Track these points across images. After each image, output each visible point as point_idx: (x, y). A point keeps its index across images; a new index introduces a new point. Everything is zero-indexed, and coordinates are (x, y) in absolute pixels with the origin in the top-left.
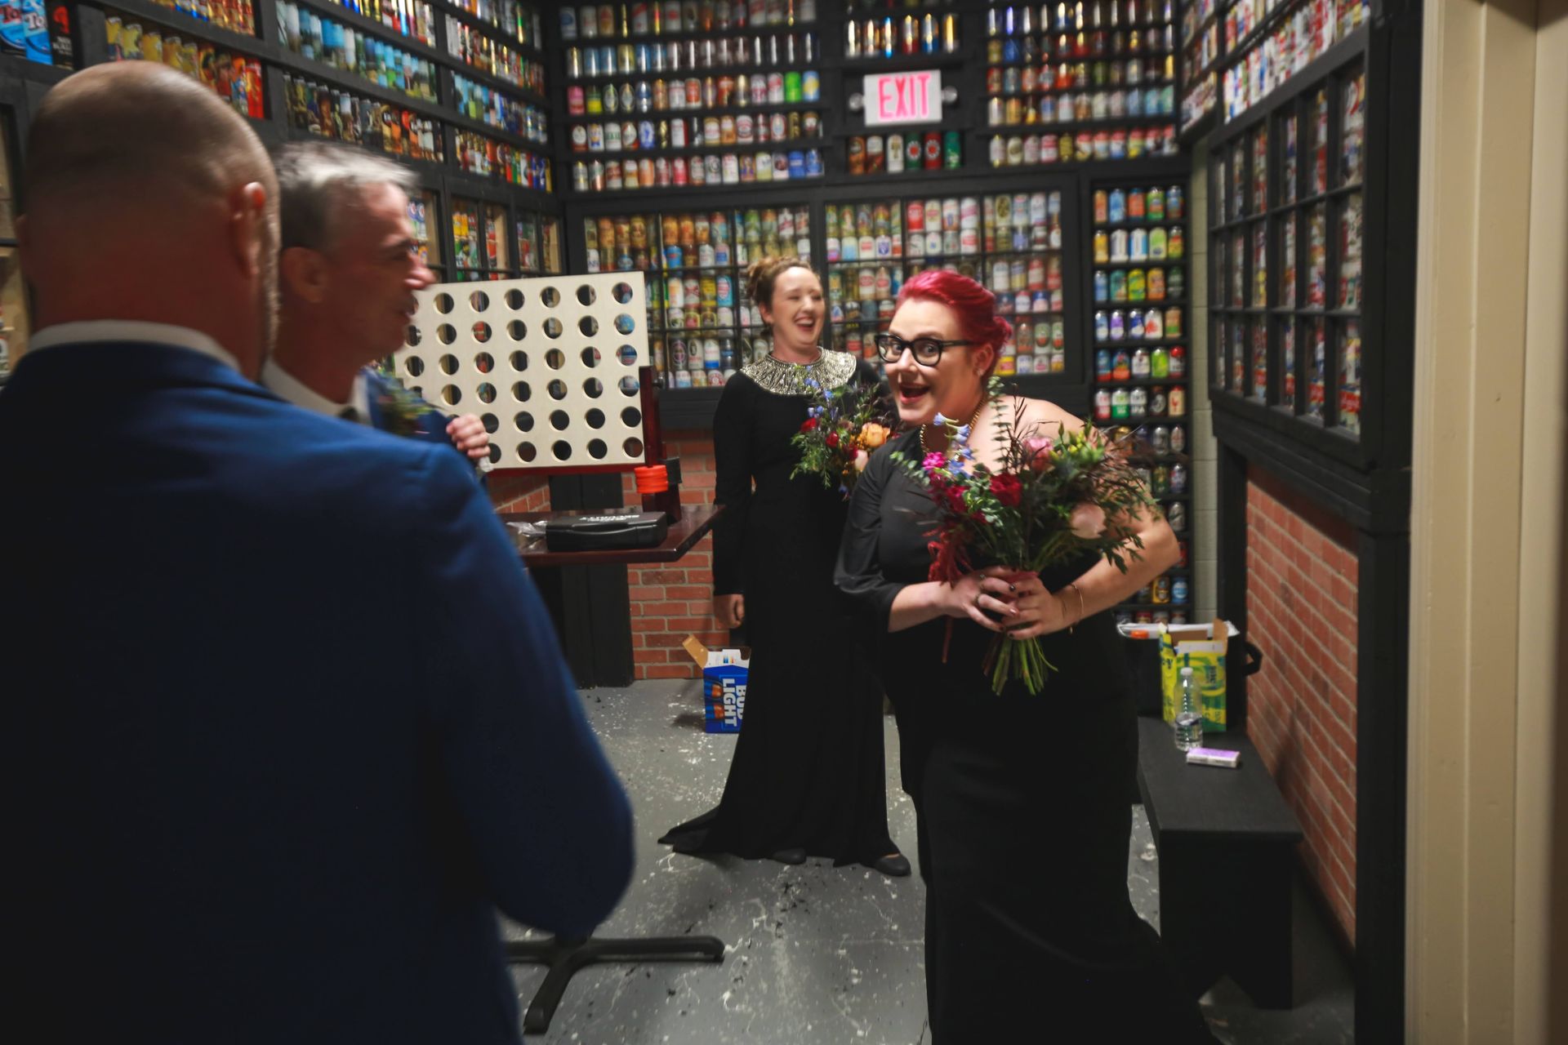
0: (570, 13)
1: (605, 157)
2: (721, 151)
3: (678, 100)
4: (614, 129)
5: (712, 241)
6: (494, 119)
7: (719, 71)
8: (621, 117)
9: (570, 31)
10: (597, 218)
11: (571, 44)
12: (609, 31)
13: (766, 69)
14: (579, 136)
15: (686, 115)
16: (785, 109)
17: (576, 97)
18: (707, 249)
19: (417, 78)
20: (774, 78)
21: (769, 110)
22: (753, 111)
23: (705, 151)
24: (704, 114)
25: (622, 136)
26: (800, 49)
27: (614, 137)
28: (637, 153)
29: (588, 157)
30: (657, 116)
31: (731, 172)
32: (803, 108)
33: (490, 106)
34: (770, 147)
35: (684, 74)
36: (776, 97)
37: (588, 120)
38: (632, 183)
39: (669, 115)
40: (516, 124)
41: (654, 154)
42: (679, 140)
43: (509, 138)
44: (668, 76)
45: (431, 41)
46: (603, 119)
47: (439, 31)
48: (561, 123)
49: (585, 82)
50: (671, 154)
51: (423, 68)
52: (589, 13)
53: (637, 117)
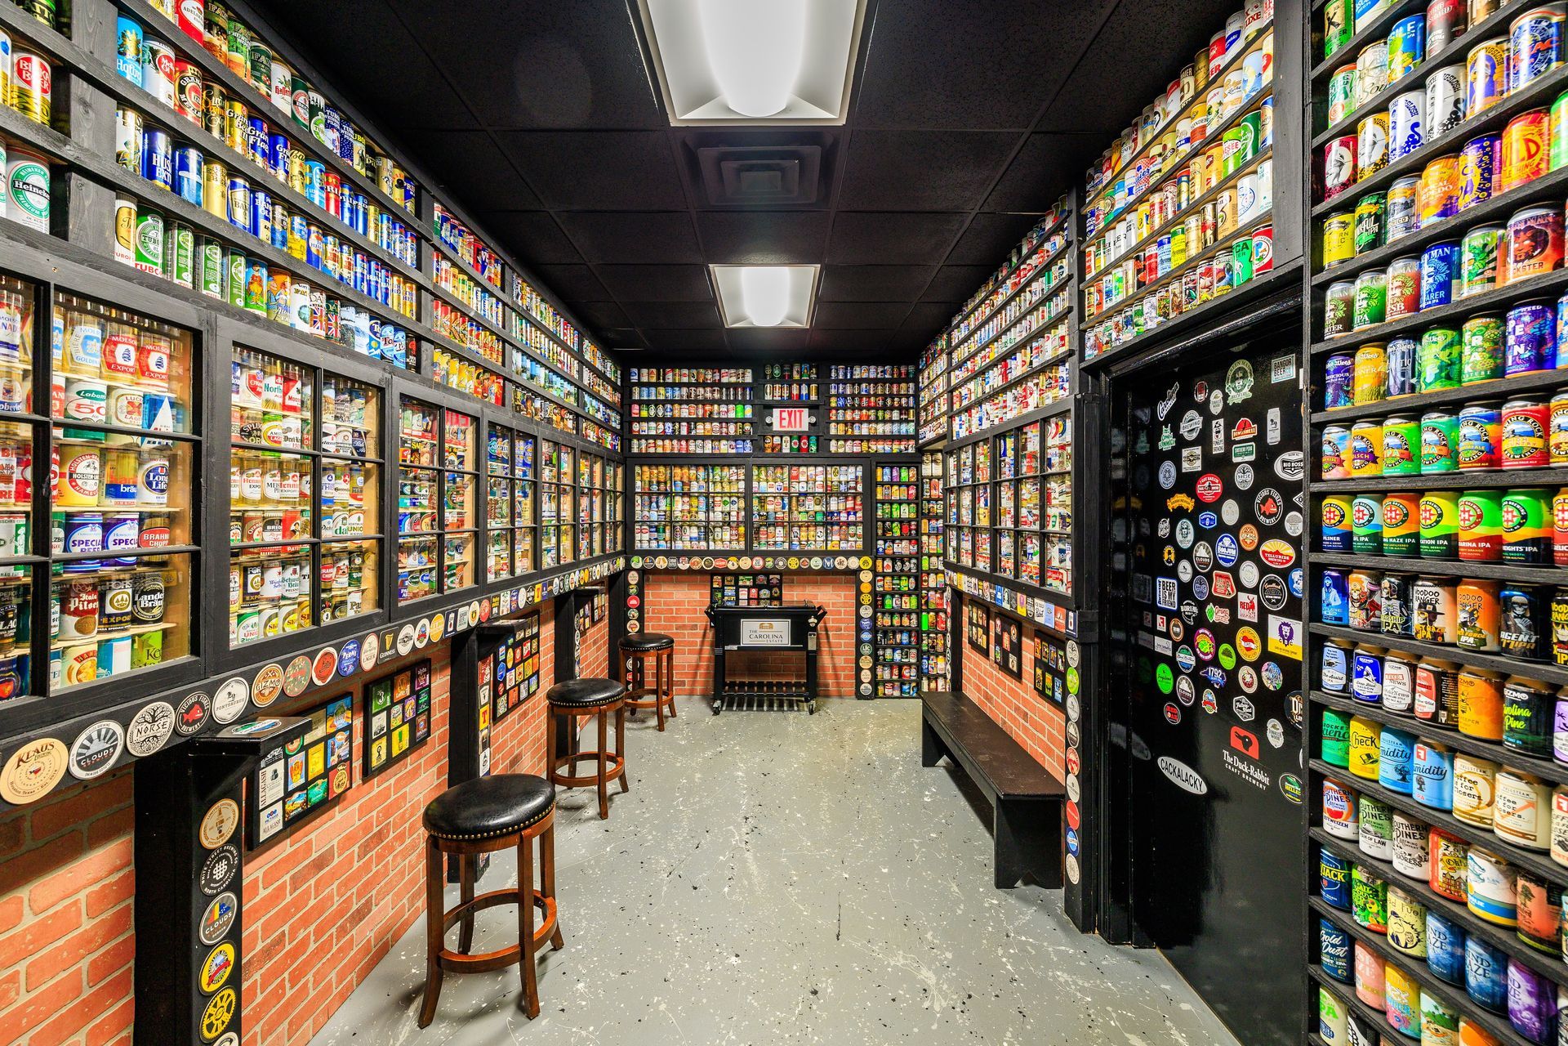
0: (635, 370)
1: (647, 437)
2: (704, 438)
3: (685, 413)
4: (653, 424)
5: (697, 479)
6: (599, 416)
7: (705, 402)
8: (656, 419)
9: (634, 379)
10: (641, 466)
11: (635, 384)
12: (654, 380)
13: (728, 402)
14: (636, 427)
15: (688, 421)
16: (736, 421)
17: (635, 409)
18: (694, 484)
19: (569, 394)
20: (731, 406)
21: (728, 421)
22: (720, 421)
23: (696, 438)
24: (697, 420)
25: (657, 428)
26: (744, 395)
27: (652, 428)
28: (663, 437)
29: (639, 437)
30: (673, 420)
31: (708, 447)
32: (744, 421)
33: (598, 410)
34: (727, 438)
35: (688, 402)
36: (732, 415)
37: (640, 420)
38: (660, 450)
39: (680, 420)
40: (608, 420)
41: (671, 438)
42: (684, 432)
43: (604, 426)
44: (681, 402)
45: (576, 376)
46: (648, 420)
47: (580, 372)
48: (627, 420)
49: (640, 403)
50: (680, 438)
51: (573, 389)
52: (645, 371)
53: (664, 420)
